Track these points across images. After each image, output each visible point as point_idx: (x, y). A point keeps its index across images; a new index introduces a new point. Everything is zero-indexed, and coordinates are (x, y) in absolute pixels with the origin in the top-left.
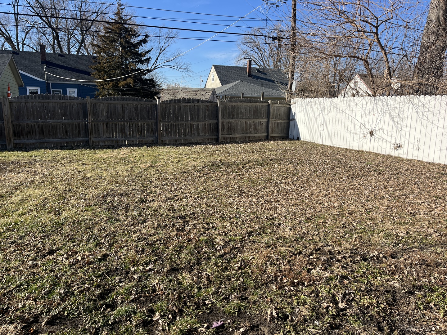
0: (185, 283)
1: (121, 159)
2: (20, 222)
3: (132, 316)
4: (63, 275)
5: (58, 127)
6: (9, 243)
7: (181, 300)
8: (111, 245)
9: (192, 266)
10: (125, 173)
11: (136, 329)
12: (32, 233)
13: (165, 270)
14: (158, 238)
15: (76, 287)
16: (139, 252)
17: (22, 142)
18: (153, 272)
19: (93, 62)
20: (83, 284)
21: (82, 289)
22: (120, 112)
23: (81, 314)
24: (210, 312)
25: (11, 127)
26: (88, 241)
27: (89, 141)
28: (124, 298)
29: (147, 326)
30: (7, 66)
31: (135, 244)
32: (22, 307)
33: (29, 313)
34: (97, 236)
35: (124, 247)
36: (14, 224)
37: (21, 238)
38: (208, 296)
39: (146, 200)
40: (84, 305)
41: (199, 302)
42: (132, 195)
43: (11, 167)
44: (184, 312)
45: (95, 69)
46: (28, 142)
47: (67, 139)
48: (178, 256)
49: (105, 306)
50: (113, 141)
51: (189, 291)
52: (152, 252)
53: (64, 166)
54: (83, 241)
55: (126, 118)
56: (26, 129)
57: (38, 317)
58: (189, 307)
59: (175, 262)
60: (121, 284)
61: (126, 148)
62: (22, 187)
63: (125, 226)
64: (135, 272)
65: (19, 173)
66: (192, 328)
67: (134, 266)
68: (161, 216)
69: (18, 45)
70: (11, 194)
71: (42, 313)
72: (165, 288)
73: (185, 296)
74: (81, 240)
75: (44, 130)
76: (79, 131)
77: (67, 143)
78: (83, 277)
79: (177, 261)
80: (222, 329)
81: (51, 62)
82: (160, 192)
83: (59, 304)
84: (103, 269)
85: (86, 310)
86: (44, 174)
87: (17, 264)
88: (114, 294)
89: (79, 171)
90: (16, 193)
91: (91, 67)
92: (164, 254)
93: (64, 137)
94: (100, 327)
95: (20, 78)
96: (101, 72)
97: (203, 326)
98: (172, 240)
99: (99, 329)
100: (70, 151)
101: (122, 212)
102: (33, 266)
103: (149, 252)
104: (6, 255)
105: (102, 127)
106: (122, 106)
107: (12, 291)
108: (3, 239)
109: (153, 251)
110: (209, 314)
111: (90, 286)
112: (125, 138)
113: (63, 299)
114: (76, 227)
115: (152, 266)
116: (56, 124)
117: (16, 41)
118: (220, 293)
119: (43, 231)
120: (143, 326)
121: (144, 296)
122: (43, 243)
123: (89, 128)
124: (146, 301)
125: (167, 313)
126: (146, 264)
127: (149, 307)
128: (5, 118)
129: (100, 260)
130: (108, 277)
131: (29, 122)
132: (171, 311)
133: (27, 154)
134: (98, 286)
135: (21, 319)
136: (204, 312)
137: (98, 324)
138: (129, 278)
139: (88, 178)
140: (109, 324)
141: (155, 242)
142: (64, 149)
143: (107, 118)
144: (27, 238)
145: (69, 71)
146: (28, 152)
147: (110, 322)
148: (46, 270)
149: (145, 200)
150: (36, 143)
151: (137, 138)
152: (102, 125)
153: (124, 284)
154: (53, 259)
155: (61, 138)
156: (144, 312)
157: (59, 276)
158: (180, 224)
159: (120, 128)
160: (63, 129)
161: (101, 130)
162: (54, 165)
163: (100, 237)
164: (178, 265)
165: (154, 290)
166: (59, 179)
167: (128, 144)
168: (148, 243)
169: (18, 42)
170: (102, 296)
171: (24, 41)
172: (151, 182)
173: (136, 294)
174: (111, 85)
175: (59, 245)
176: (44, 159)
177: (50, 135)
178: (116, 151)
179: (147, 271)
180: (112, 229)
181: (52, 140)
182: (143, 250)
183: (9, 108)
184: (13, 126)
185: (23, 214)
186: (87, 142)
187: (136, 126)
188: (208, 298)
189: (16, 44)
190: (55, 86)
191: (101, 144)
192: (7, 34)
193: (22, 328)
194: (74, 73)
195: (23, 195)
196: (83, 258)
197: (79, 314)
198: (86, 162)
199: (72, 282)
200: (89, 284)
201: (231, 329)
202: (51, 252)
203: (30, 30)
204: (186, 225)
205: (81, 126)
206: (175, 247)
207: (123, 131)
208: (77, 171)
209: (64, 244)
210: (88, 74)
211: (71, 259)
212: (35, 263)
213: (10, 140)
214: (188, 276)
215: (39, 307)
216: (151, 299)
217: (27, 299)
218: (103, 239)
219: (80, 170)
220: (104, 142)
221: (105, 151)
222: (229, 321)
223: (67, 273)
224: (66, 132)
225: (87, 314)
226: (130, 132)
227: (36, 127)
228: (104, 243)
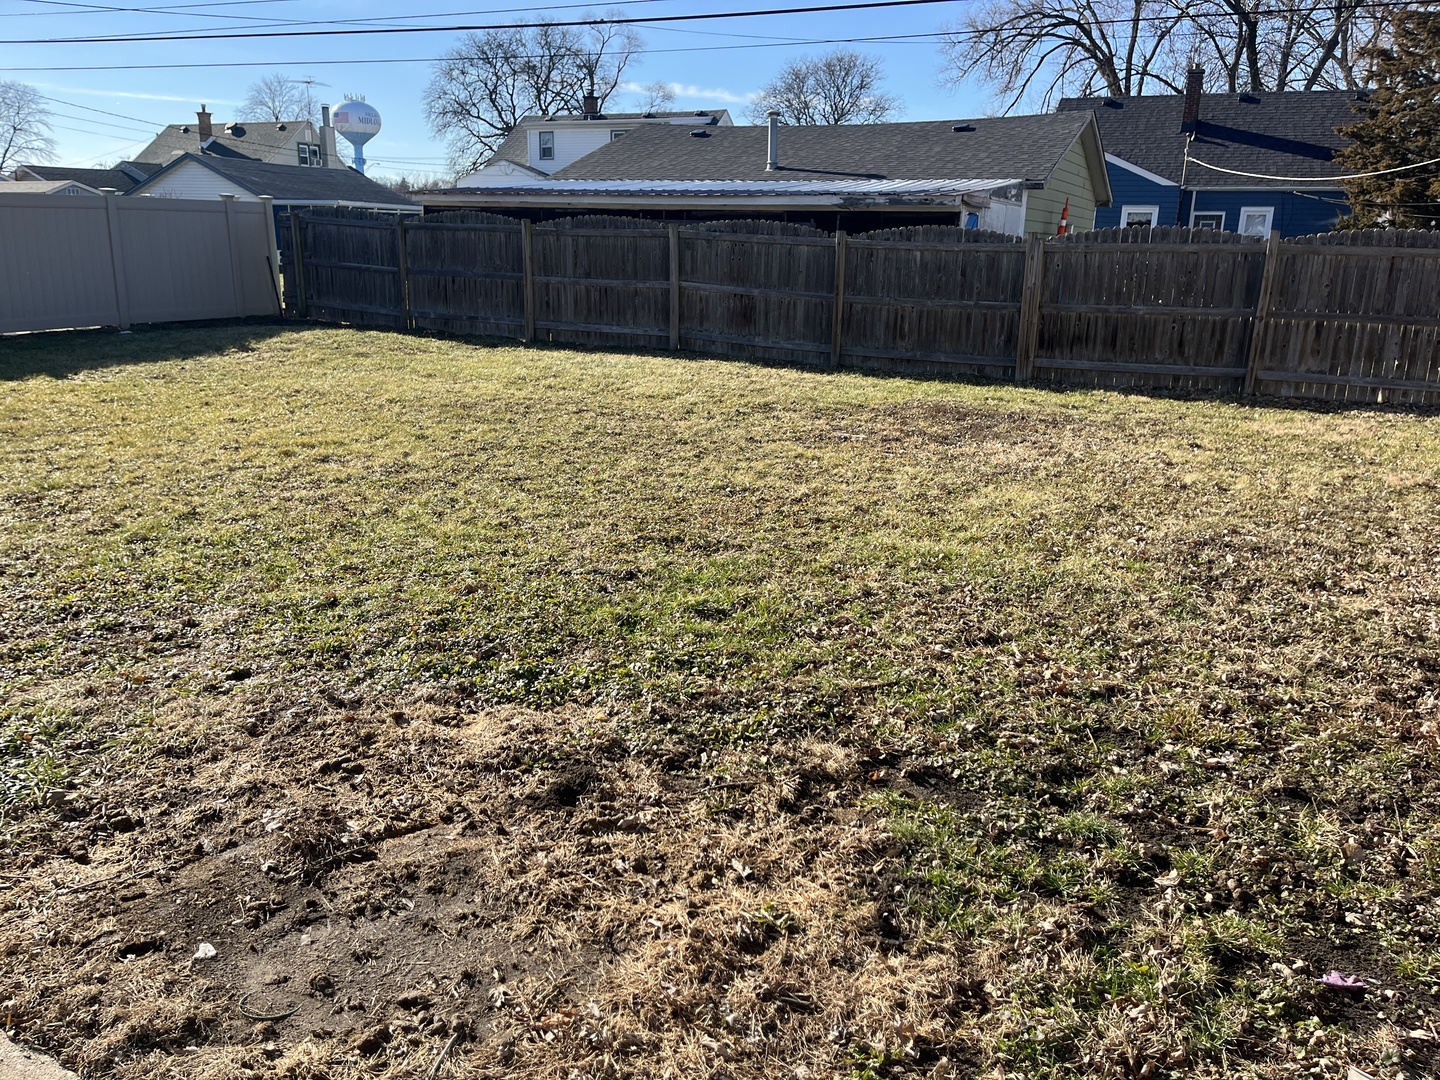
0: (1312, 842)
1: (1328, 447)
2: (956, 555)
3: (1102, 846)
4: (993, 697)
5: (1160, 328)
6: (915, 595)
7: (1267, 873)
8: (1142, 670)
9: (1367, 809)
10: (1312, 492)
11: (1095, 878)
12: (970, 587)
13: (1266, 784)
14: (1295, 695)
15: (1007, 733)
16: (1213, 712)
17: (1055, 366)
18: (1224, 775)
19: (1353, 111)
20: (1026, 731)
21: (1017, 741)
22: (1380, 284)
23: (988, 789)
24: (1344, 947)
25: (1035, 321)
26: (1089, 641)
27: (1244, 379)
28: (1107, 803)
29: (1131, 885)
30: (1074, 143)
31: (1213, 688)
32: (878, 726)
33: (885, 743)
34: (1119, 639)
35: (1177, 685)
36: (943, 558)
37: (945, 590)
38: (1366, 904)
39: (1335, 584)
40: (1001, 774)
41: (1323, 905)
42: (1292, 558)
43: (1002, 428)
44: (1256, 905)
45: (1354, 135)
46: (1070, 366)
47: (1180, 368)
48: (1335, 765)
49: (1049, 799)
50: (1330, 387)
51: (1309, 867)
52: (1254, 725)
53: (1136, 443)
54: (1077, 638)
55: (1399, 308)
56: (1072, 329)
57: (899, 757)
58: (1280, 903)
59: (1314, 778)
60: (1116, 769)
61: (1366, 415)
62: (1002, 478)
63: (1214, 637)
64: (1171, 757)
65: (1015, 443)
66: (1252, 951)
67: (1176, 740)
68: (1355, 641)
69: (1128, 78)
70: (970, 490)
71: (908, 753)
72: (1235, 826)
73: (1285, 873)
74: (1073, 635)
75: (1120, 335)
76: (1221, 345)
77: (1176, 379)
78: (1035, 716)
79: (1322, 778)
80: (1351, 999)
81: (1212, 122)
82: (1403, 573)
83: (952, 750)
84: (1090, 717)
85: (1000, 784)
86: (1070, 455)
87: (910, 641)
88: (1085, 784)
89: (1169, 464)
90: (984, 491)
91: (1340, 131)
92: (1290, 745)
93: (1171, 361)
94: (1013, 832)
95: (1105, 180)
96: (1373, 145)
97: (1289, 963)
98: (1343, 717)
99: (1008, 834)
100: (1176, 403)
101: (1226, 597)
102: (941, 657)
103: (1244, 722)
104: (898, 618)
105: (1301, 336)
106: (1392, 264)
107: (873, 689)
108: (907, 583)
109: (1258, 725)
110: (1337, 948)
111: (1038, 741)
112: (1376, 380)
113: (964, 744)
114: (1077, 601)
115: (1232, 759)
116: (1155, 320)
117: (1124, 66)
118: (1417, 915)
119: (995, 588)
120: (1118, 880)
121: (1162, 821)
122: (983, 615)
123: (1254, 335)
124: (1163, 835)
125: (1203, 885)
126: (1216, 748)
127: (1162, 850)
128: (1026, 294)
129: (1094, 696)
130: (1092, 741)
131: (1083, 308)
132: (1219, 888)
133: (1055, 398)
134: (1057, 751)
135: (866, 746)
136: (1321, 937)
137: (1011, 823)
138: (1144, 763)
139: (1184, 487)
140: (1037, 838)
141: (1281, 702)
142: (1161, 397)
143: (1326, 307)
144: (956, 595)
145: (1263, 150)
146: (1062, 392)
147: (1041, 834)
148: (962, 673)
149: (1329, 583)
150: (1090, 371)
151: (1426, 383)
152: (1301, 328)
153: (1124, 771)
154: (989, 656)
155: (1162, 363)
156: (1136, 852)
157: (982, 695)
158: (1407, 681)
159: (1365, 343)
160: (1172, 334)
161: (1295, 345)
162: (1110, 435)
163: (1125, 642)
164: (1320, 789)
165: (1201, 819)
166: (1100, 475)
167: (1384, 402)
168: (1252, 700)
169: (1129, 70)
170: (1055, 775)
171: (1147, 62)
172: (1390, 535)
173: (1144, 805)
174: (1397, 190)
175: (1015, 628)
176: (1092, 417)
177: (1131, 349)
178: (1327, 418)
179: (1208, 768)
180: (1170, 631)
181: (1133, 366)
182: (1226, 712)
183: (1040, 267)
184: (1042, 317)
185: (974, 540)
186: (1240, 380)
187: (1429, 341)
188: (1363, 909)
189: (1122, 75)
190: (1207, 200)
191: (1284, 392)
192: (1104, 48)
193: (858, 763)
194: (1279, 153)
195: (996, 498)
196: (1054, 677)
197: (982, 788)
198: (1205, 442)
199: (1003, 719)
200: (1040, 738)
201: (1380, 1015)
202: (991, 640)
203: (1172, 27)
204: (1429, 693)
205: (1229, 329)
206: (1341, 737)
207: (1375, 354)
208: (1164, 462)
209: (1027, 632)
210: (1324, 154)
211: (1028, 670)
212: (947, 651)
213: (1028, 357)
214: (1330, 827)
215: (908, 739)
216: (1179, 837)
217: (895, 714)
218: (1130, 651)
219: (1174, 461)
220: (1297, 387)
221: (1288, 414)
222: (1389, 993)
223: (1002, 694)
224: (1181, 344)
225: (1000, 795)
226: (1401, 359)
227: (1100, 323)
228: (1127, 659)
